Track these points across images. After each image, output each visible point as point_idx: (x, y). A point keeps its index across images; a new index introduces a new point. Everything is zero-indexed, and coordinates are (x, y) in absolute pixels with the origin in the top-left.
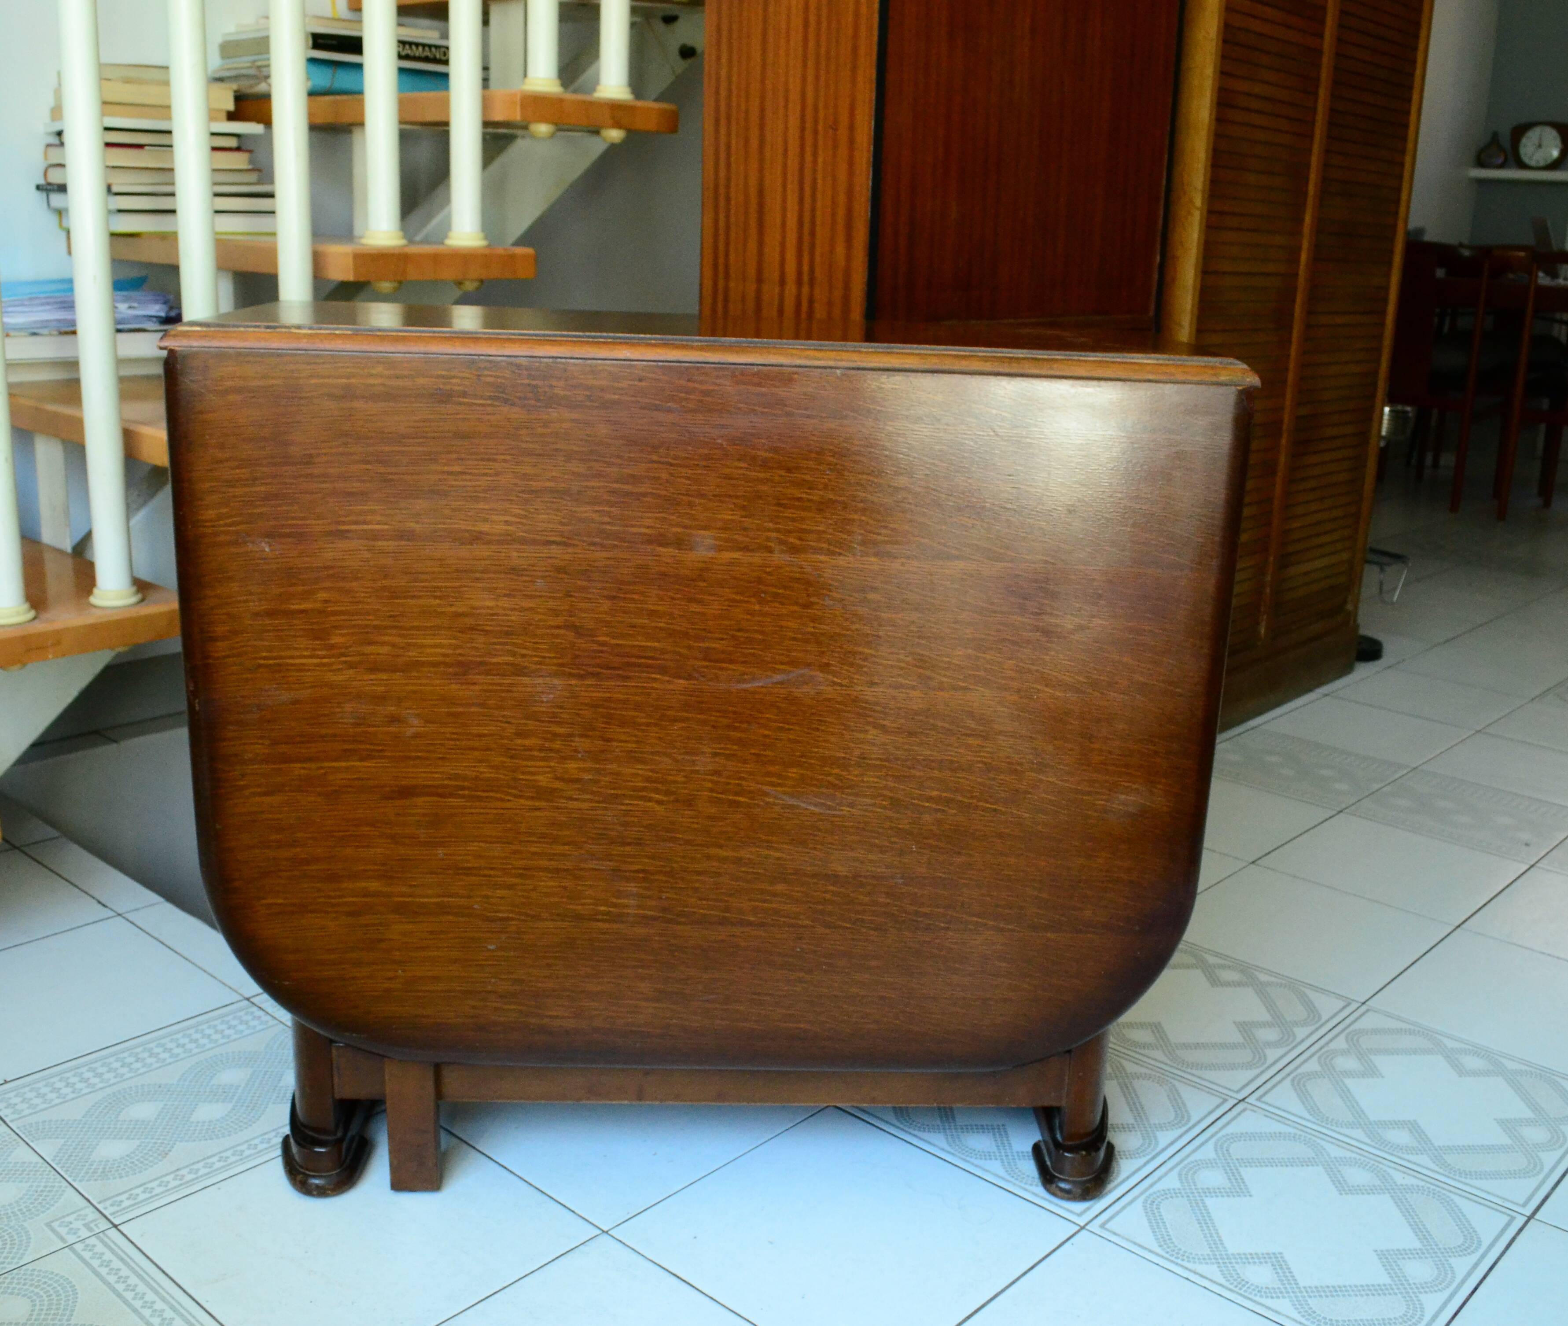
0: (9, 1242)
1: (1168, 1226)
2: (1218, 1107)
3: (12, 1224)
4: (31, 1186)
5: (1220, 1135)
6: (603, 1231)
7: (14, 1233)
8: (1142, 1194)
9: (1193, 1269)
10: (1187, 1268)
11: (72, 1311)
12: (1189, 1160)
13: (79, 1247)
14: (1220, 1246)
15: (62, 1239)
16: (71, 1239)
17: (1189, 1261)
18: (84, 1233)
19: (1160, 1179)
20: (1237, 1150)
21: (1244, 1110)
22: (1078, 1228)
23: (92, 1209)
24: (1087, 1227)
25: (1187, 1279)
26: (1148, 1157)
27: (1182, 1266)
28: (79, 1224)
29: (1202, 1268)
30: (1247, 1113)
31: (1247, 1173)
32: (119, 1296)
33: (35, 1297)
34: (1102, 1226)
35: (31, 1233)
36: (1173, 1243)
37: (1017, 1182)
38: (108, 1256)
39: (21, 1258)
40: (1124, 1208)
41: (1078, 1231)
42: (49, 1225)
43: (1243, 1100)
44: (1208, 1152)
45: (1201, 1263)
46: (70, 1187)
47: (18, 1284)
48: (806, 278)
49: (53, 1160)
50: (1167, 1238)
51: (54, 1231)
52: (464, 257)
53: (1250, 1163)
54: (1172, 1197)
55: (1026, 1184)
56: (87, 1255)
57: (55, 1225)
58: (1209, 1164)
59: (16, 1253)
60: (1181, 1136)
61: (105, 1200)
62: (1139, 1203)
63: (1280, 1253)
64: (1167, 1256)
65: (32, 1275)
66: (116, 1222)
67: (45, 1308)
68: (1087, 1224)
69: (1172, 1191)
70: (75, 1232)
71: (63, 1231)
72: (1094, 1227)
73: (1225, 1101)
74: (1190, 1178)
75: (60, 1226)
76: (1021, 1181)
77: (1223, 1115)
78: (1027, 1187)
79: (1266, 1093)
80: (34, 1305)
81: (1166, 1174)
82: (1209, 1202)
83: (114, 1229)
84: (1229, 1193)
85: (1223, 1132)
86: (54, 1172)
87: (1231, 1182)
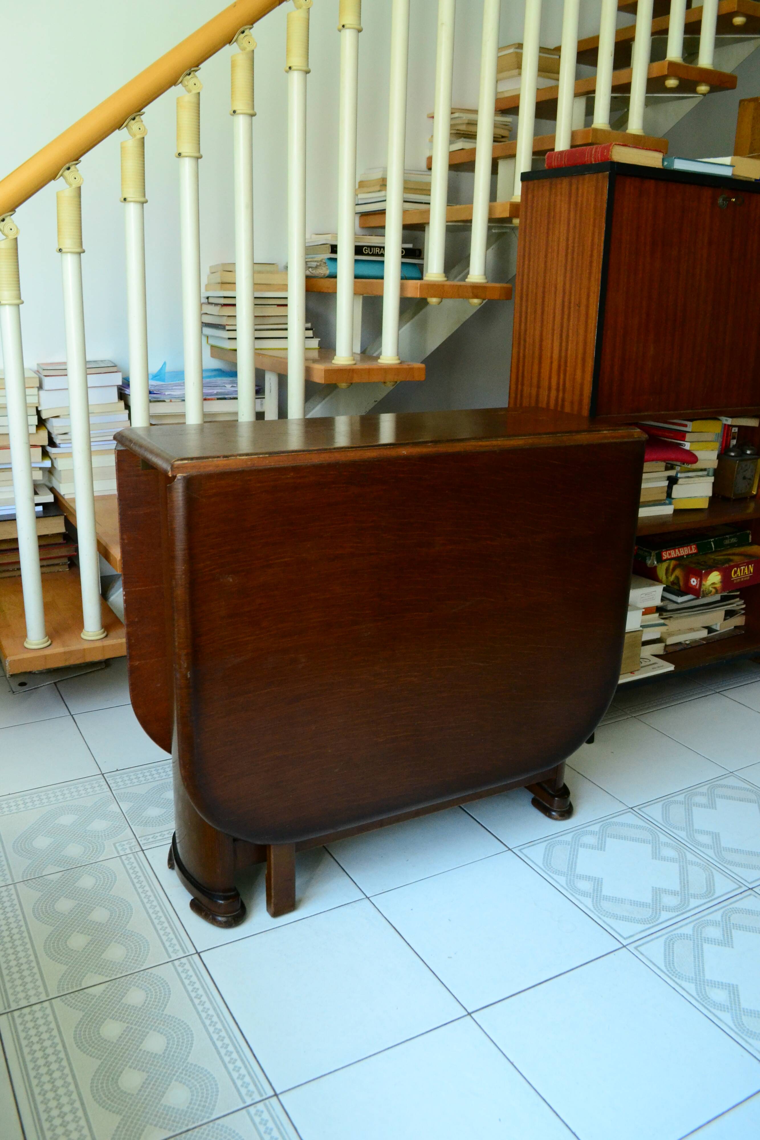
0: (95, 849)
1: (675, 955)
2: (734, 890)
3: (99, 841)
4: (113, 824)
5: (728, 907)
6: (367, 897)
7: (98, 846)
8: (667, 933)
9: (680, 984)
10: (676, 983)
11: (112, 888)
12: (703, 919)
13: (124, 858)
14: (701, 973)
15: (118, 852)
16: (122, 853)
17: (679, 979)
18: (128, 851)
19: (681, 927)
20: (736, 919)
21: (750, 895)
22: (621, 946)
23: (135, 840)
24: (627, 947)
25: (674, 989)
26: (679, 913)
27: (674, 981)
28: (127, 846)
29: (684, 984)
30: (752, 897)
31: (736, 934)
32: (134, 885)
33: (98, 878)
34: (636, 948)
35: (106, 847)
36: (674, 966)
37: (597, 913)
38: (135, 864)
39: (98, 858)
40: (652, 940)
41: (621, 948)
42: (114, 844)
43: (752, 889)
44: (717, 916)
45: (686, 981)
46: (129, 827)
47: (93, 870)
49: (126, 813)
50: (671, 962)
51: (116, 848)
52: (386, 370)
53: (739, 927)
54: (684, 939)
55: (602, 915)
56: (126, 862)
57: (117, 845)
58: (715, 924)
59: (97, 855)
60: (705, 904)
61: (142, 837)
62: (663, 939)
63: (737, 985)
64: (667, 973)
65: (100, 867)
66: (144, 848)
67: (101, 884)
68: (627, 945)
69: (686, 936)
70: (124, 850)
71: (119, 848)
72: (631, 947)
73: (741, 887)
74: (699, 929)
75: (119, 846)
76: (599, 913)
77: (736, 895)
78: (602, 917)
80: (97, 882)
81: (687, 924)
82: (706, 946)
83: (142, 852)
84: (720, 943)
85: (731, 906)
86: (124, 819)
87: (724, 937)
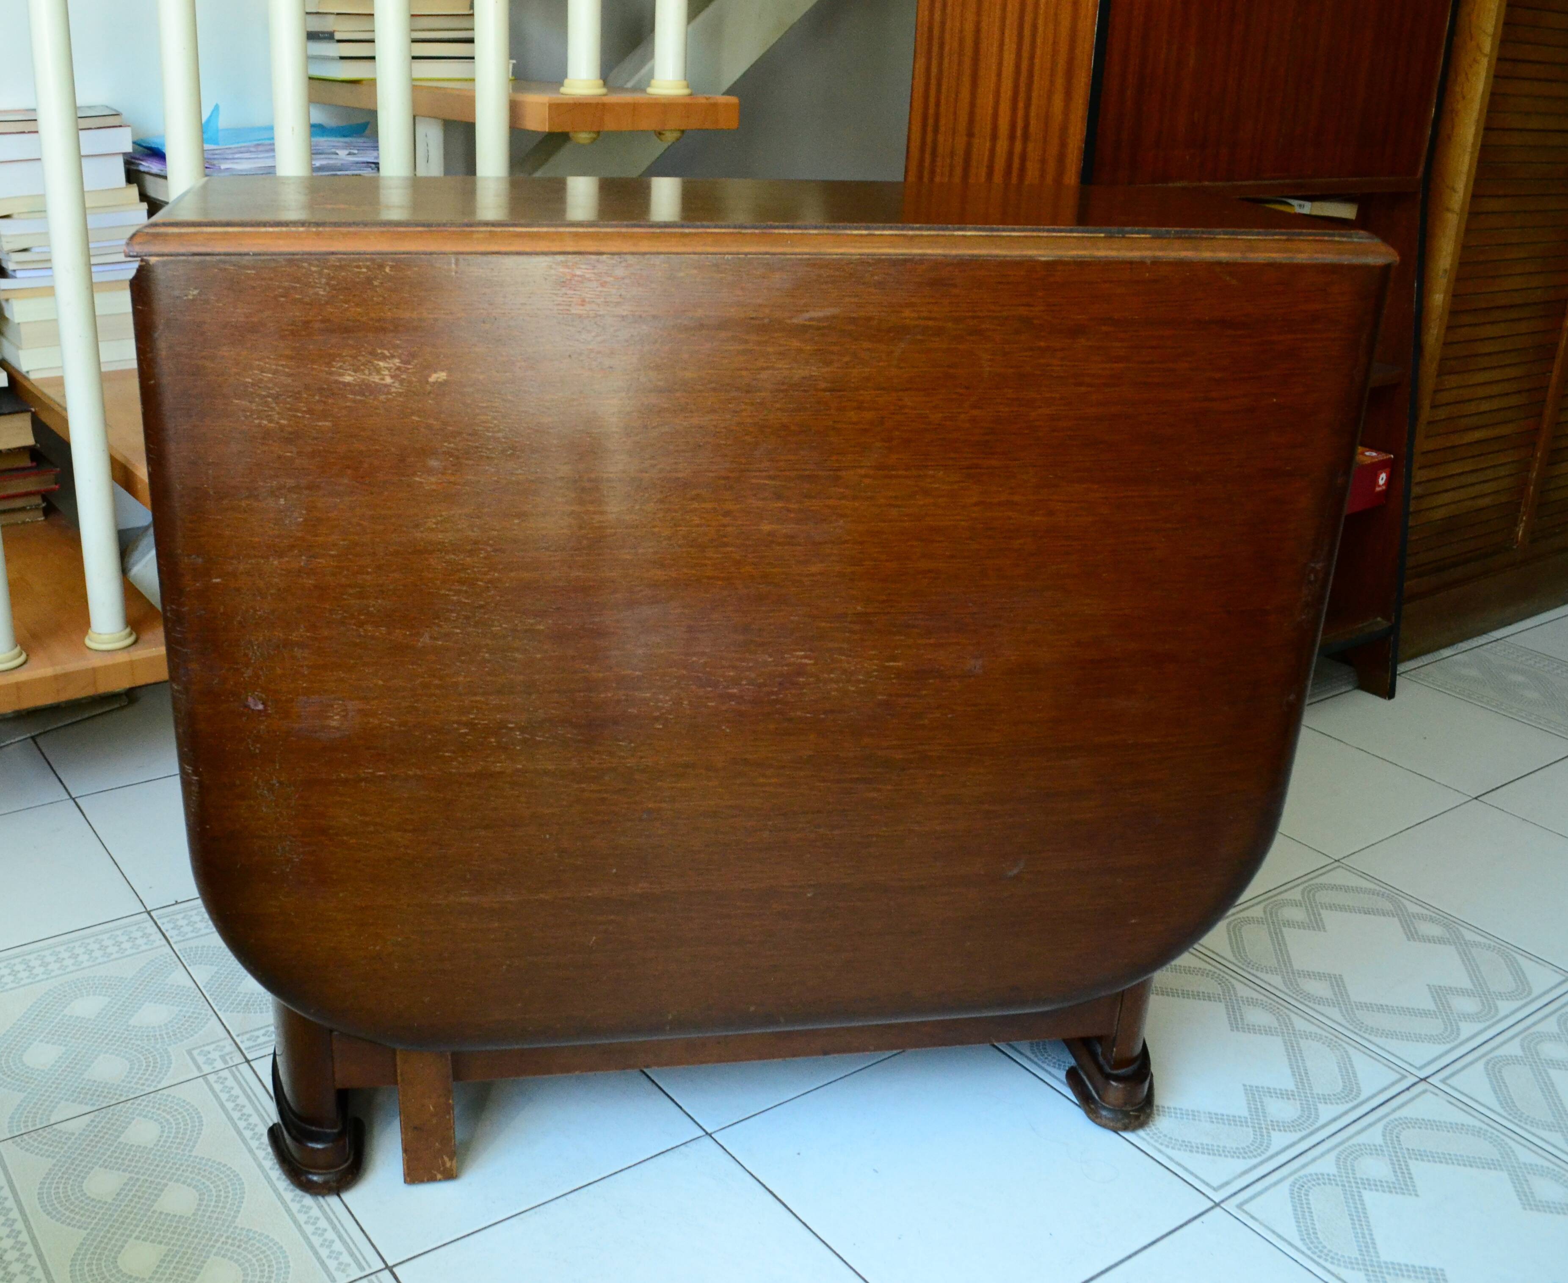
0: (152, 1064)
1: (1315, 1218)
2: (1393, 1084)
3: (158, 1046)
4: (181, 1011)
5: (1392, 1117)
6: (707, 1133)
7: (158, 1056)
8: (1291, 1174)
9: (1336, 1273)
10: (1329, 1271)
11: (196, 1142)
12: (1350, 1143)
13: (212, 1078)
14: (1371, 1250)
15: (199, 1068)
16: (207, 1069)
17: (1332, 1263)
18: (219, 1065)
19: (1314, 1160)
20: (1411, 1138)
21: (1425, 1091)
22: (1211, 1204)
23: (230, 1040)
24: (1222, 1205)
26: (1304, 1133)
27: (1324, 1268)
28: (216, 1055)
30: (1428, 1095)
31: (1416, 1167)
32: (239, 1133)
33: (165, 1124)
34: (1240, 1206)
35: (173, 1058)
36: (1317, 1238)
37: (1152, 1141)
38: (237, 1091)
39: (159, 1082)
40: (1267, 1189)
41: (1212, 1208)
42: (189, 1052)
43: (1424, 1079)
44: (1375, 1136)
45: (1346, 1267)
46: (215, 1017)
47: (153, 1107)
48: (1019, 133)
49: (205, 987)
50: (1311, 1231)
51: (193, 1059)
52: (666, 108)
53: (1421, 1155)
54: (1324, 1184)
55: (1161, 1144)
56: (217, 1087)
57: (195, 1053)
58: (1375, 1151)
59: (156, 1076)
60: (1346, 1113)
61: (243, 1034)
62: (1286, 1186)
63: (1442, 1270)
64: (1309, 1253)
65: (166, 1100)
66: (249, 1057)
67: (172, 1135)
68: (1223, 1201)
69: (1326, 1177)
70: (210, 1062)
71: (201, 1060)
72: (1230, 1205)
73: (1404, 1077)
74: (1349, 1164)
75: (199, 1054)
76: (1156, 1141)
77: (1399, 1094)
78: (1163, 1148)
79: (1453, 1074)
80: (163, 1132)
81: (1322, 1155)
82: (1367, 1195)
83: (246, 1064)
84: (1391, 1189)
85: (1397, 1115)
86: (203, 998)
87: (1396, 1176)
